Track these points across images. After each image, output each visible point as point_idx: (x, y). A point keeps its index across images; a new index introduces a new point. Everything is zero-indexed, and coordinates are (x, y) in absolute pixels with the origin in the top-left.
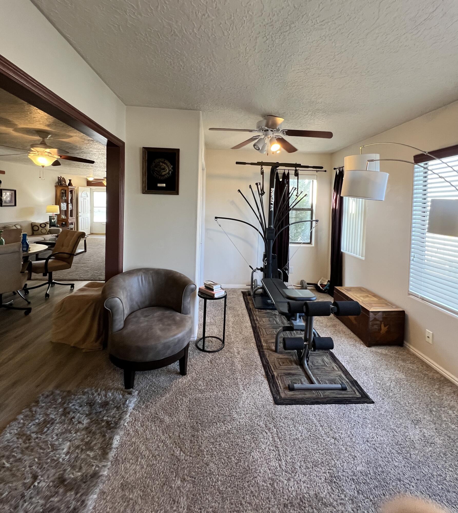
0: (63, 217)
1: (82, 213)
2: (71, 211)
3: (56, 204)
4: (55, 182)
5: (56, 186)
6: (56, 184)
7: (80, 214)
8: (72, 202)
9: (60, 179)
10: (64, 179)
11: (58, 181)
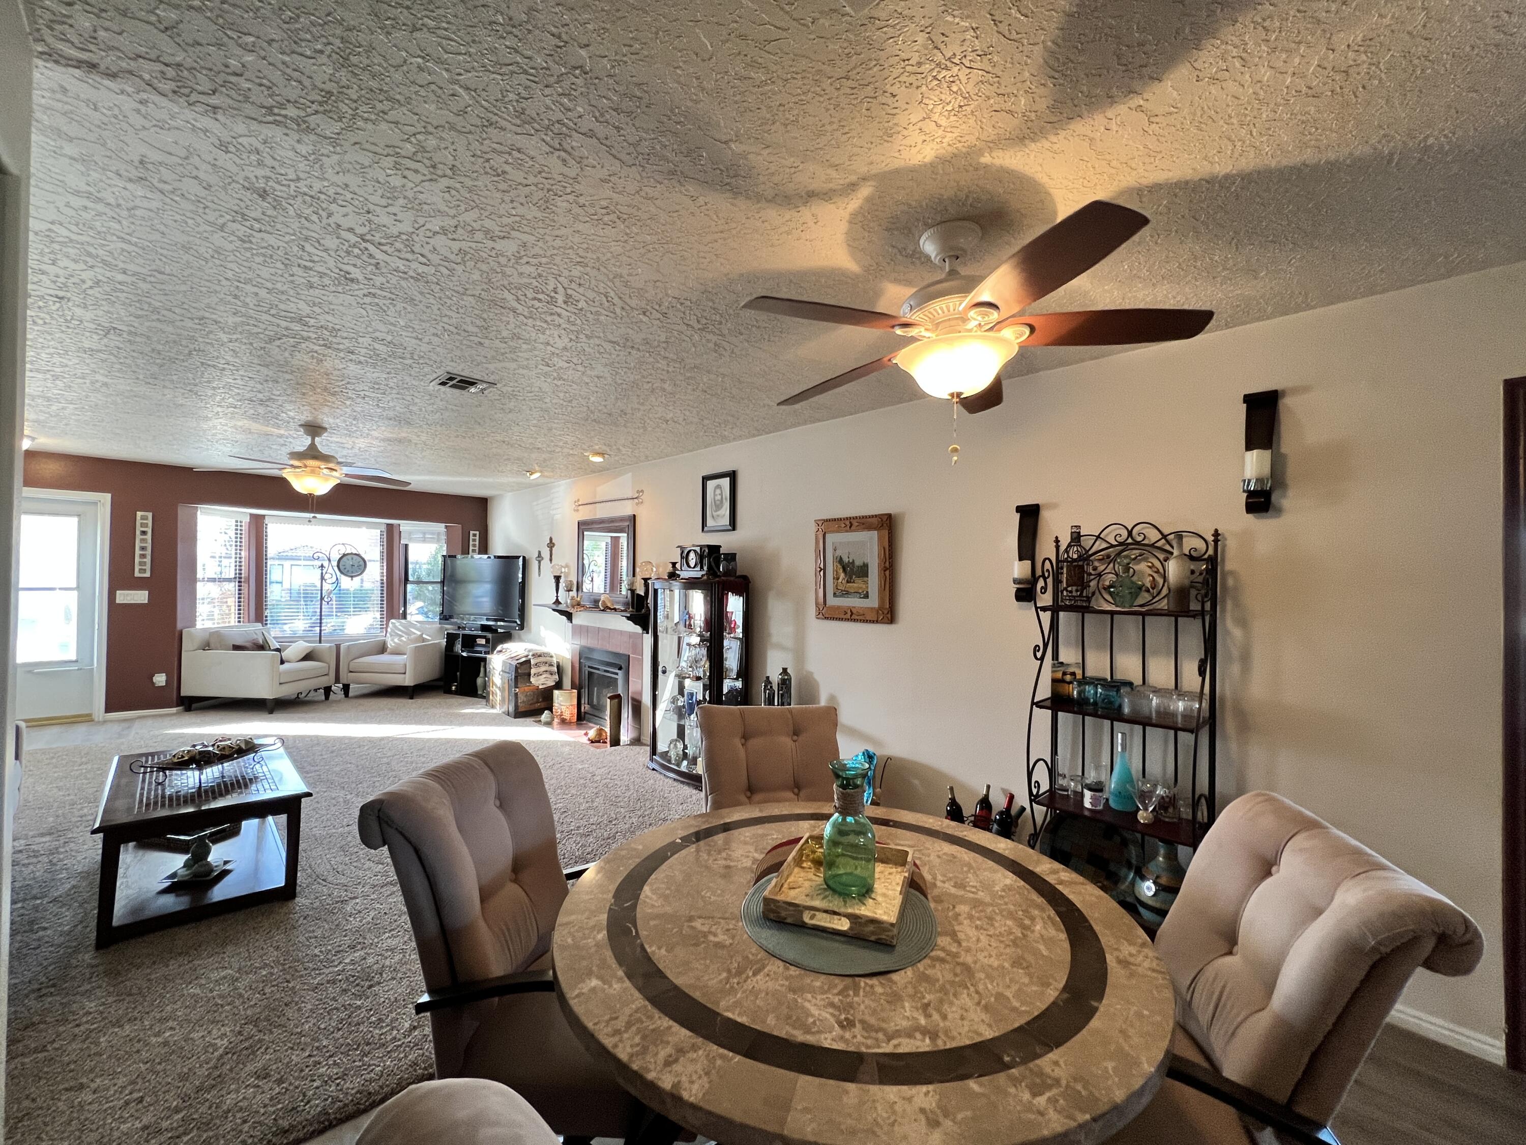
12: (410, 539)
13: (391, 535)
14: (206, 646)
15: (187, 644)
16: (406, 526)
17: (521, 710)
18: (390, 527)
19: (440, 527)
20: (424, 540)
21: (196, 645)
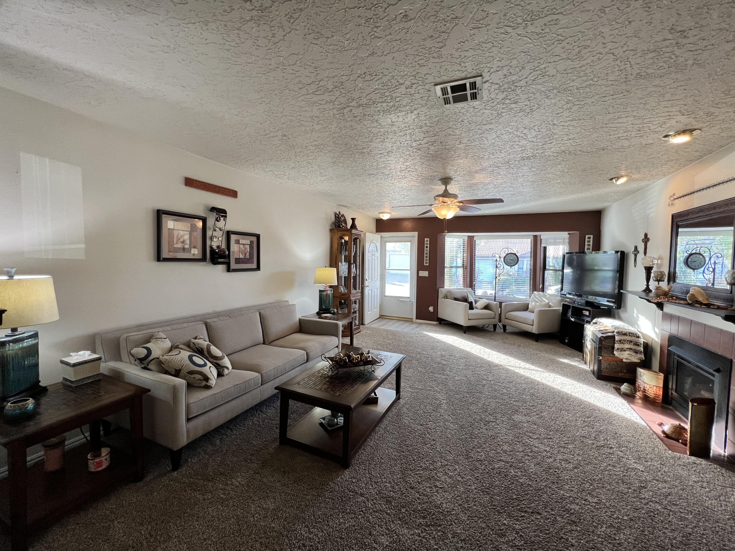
0: (342, 289)
1: (370, 281)
2: (355, 278)
3: (331, 266)
4: (329, 223)
5: (331, 230)
6: (331, 225)
7: (366, 283)
8: (355, 262)
9: (338, 217)
10: (345, 217)
11: (334, 220)
12: (546, 244)
13: (536, 241)
14: (446, 297)
15: (440, 296)
16: (545, 235)
17: (603, 374)
18: (535, 237)
19: (565, 235)
20: (555, 244)
21: (443, 296)
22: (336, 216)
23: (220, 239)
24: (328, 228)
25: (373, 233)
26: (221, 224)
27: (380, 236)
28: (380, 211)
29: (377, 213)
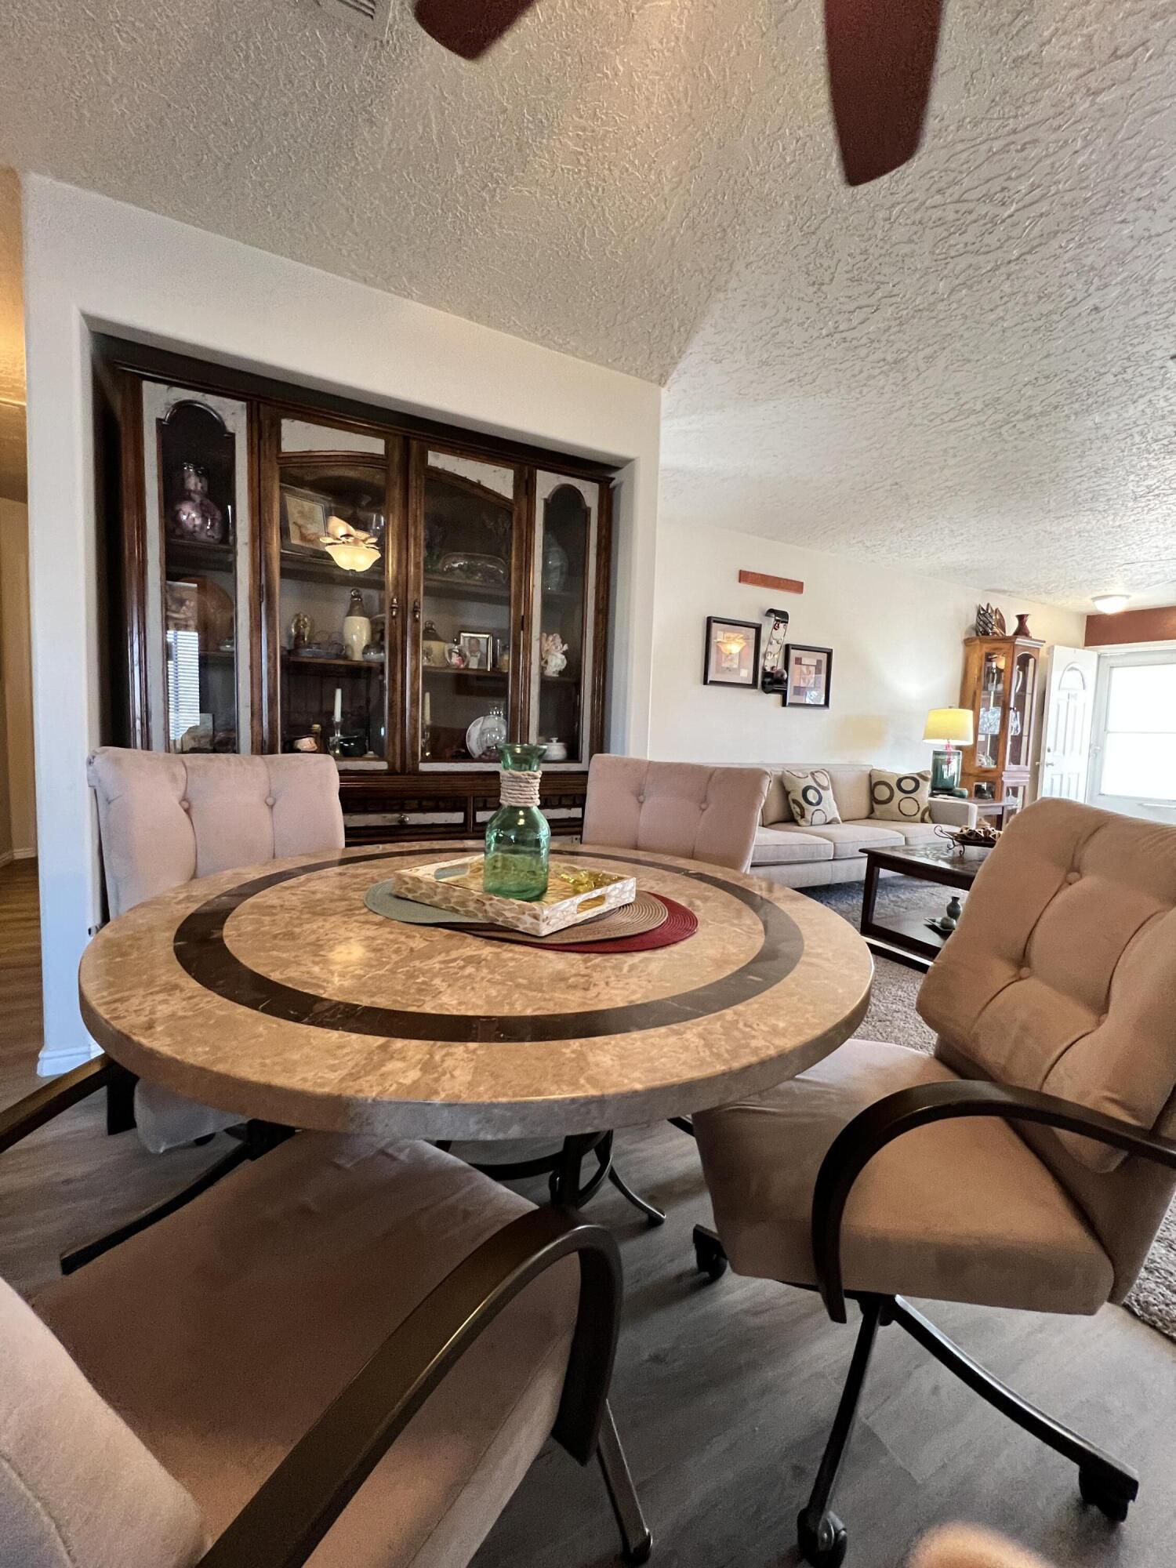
0: (985, 761)
1: (1059, 753)
2: (1017, 740)
4: (964, 628)
5: (967, 642)
6: (966, 633)
7: (1048, 757)
8: (1021, 706)
9: (984, 614)
10: (1001, 615)
11: (975, 622)
22: (979, 613)
23: (776, 656)
24: (960, 637)
25: (1076, 646)
26: (779, 634)
27: (1095, 655)
28: (1098, 594)
29: (1088, 600)
